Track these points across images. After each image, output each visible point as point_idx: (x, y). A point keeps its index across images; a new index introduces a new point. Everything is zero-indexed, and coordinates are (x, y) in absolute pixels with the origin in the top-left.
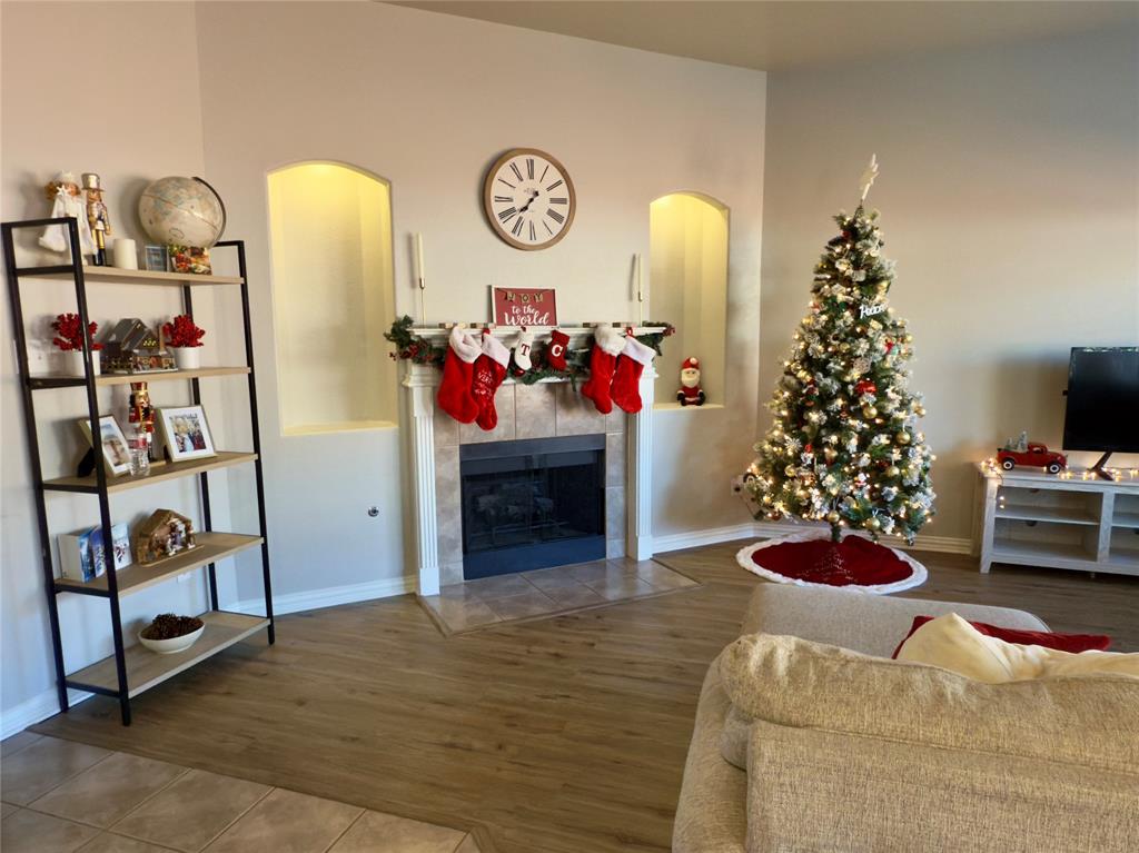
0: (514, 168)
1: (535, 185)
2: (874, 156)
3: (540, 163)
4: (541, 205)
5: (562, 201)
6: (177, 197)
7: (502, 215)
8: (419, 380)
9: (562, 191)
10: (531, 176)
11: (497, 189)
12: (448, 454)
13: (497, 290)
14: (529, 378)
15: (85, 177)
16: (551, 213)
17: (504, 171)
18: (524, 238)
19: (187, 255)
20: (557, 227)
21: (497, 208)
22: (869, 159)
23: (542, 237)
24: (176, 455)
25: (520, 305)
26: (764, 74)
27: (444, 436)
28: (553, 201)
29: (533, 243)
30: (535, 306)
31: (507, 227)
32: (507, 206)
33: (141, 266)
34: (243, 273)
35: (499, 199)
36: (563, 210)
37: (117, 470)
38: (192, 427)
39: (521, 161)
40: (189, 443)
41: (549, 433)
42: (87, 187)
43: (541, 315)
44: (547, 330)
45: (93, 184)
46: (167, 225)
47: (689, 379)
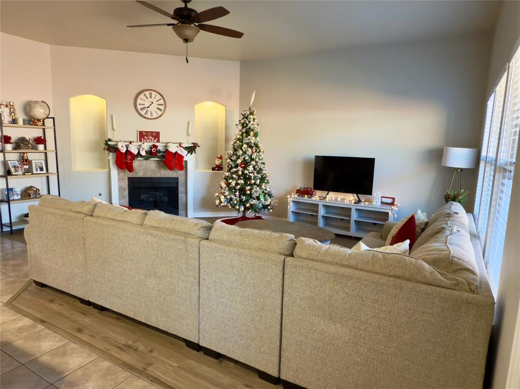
0: (145, 95)
1: (152, 100)
2: (254, 92)
3: (154, 94)
4: (155, 106)
5: (162, 105)
6: (34, 107)
7: (141, 109)
8: (111, 157)
9: (162, 102)
10: (151, 98)
11: (139, 101)
12: (124, 180)
13: (139, 131)
14: (146, 158)
15: (10, 102)
16: (158, 108)
17: (142, 96)
18: (148, 116)
19: (36, 121)
20: (160, 113)
21: (139, 107)
22: (253, 92)
23: (155, 116)
24: (35, 172)
25: (148, 136)
26: (239, 62)
27: (122, 174)
28: (158, 105)
29: (152, 117)
30: (153, 136)
31: (143, 113)
32: (143, 106)
33: (24, 124)
34: (54, 126)
35: (140, 104)
36: (162, 107)
37: (14, 173)
38: (40, 165)
39: (147, 93)
40: (39, 169)
41: (158, 176)
42: (10, 105)
43: (155, 139)
44: (151, 144)
45: (11, 104)
46: (32, 113)
47: (218, 162)
